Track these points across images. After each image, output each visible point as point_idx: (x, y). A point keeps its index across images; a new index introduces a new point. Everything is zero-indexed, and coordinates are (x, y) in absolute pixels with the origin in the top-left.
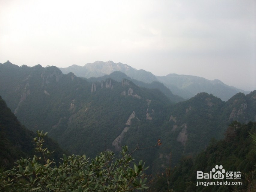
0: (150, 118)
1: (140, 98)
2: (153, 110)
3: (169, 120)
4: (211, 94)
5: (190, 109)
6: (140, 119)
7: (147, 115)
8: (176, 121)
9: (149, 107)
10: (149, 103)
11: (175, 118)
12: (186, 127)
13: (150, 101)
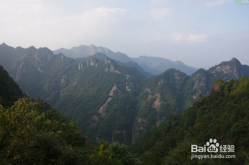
0: (129, 90)
1: (120, 73)
2: (131, 83)
3: (144, 91)
4: (178, 70)
5: (162, 81)
6: (121, 91)
7: (127, 87)
8: (150, 92)
9: (127, 80)
10: (128, 77)
11: (150, 89)
12: (159, 96)
13: (129, 76)
